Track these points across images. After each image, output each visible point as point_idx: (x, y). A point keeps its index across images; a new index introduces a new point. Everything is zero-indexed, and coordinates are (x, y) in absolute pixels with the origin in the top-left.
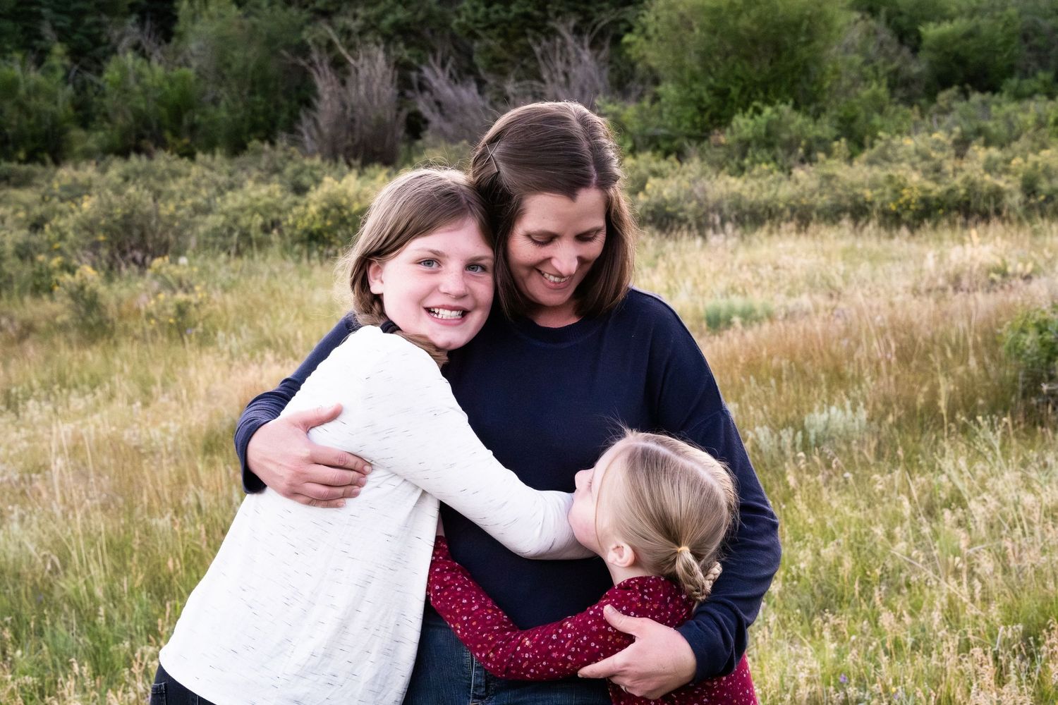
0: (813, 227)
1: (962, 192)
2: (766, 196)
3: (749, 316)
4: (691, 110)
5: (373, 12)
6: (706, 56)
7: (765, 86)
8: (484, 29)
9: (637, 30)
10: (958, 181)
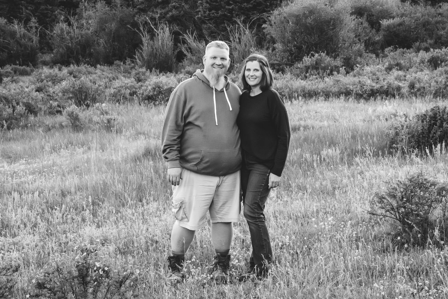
0: (330, 99)
1: (386, 87)
2: (314, 87)
3: (306, 128)
4: (287, 54)
5: (163, 11)
6: (294, 33)
7: (316, 45)
8: (208, 20)
9: (268, 23)
10: (385, 83)
